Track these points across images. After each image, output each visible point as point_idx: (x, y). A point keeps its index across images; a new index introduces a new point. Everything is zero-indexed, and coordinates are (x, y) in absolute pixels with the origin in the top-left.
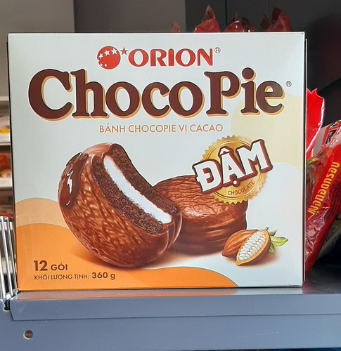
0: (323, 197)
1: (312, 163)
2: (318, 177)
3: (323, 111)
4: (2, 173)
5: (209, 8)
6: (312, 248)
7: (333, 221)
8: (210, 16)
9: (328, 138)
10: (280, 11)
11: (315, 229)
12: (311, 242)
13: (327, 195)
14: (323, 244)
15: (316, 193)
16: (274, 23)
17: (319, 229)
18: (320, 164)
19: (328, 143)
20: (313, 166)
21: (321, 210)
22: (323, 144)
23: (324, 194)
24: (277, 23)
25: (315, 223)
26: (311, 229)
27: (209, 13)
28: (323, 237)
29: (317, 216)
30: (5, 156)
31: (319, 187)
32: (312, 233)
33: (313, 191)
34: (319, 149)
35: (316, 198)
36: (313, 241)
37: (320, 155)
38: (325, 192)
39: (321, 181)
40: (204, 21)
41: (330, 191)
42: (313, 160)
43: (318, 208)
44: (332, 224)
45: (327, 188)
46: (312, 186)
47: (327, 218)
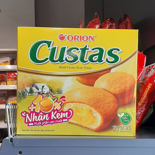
0: (144, 98)
1: (140, 83)
2: (142, 90)
3: (145, 61)
4: (1, 83)
5: (96, 13)
6: (139, 119)
7: (149, 108)
8: (96, 17)
9: (147, 73)
10: (128, 15)
11: (141, 112)
12: (139, 117)
13: (146, 97)
14: (144, 118)
15: (141, 96)
16: (124, 21)
17: (142, 111)
18: (144, 84)
19: (147, 75)
20: (140, 85)
21: (143, 103)
22: (145, 75)
23: (145, 97)
24: (126, 21)
25: (141, 109)
26: (139, 112)
27: (96, 15)
28: (144, 115)
29: (141, 106)
30: (2, 75)
31: (143, 94)
32: (139, 113)
33: (140, 96)
34: (143, 77)
35: (141, 98)
36: (140, 116)
37: (143, 80)
38: (145, 96)
39: (144, 91)
40: (94, 19)
41: (148, 96)
42: (141, 82)
43: (142, 103)
44: (148, 110)
45: (146, 94)
46: (140, 93)
47: (146, 107)
